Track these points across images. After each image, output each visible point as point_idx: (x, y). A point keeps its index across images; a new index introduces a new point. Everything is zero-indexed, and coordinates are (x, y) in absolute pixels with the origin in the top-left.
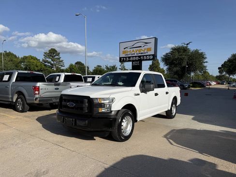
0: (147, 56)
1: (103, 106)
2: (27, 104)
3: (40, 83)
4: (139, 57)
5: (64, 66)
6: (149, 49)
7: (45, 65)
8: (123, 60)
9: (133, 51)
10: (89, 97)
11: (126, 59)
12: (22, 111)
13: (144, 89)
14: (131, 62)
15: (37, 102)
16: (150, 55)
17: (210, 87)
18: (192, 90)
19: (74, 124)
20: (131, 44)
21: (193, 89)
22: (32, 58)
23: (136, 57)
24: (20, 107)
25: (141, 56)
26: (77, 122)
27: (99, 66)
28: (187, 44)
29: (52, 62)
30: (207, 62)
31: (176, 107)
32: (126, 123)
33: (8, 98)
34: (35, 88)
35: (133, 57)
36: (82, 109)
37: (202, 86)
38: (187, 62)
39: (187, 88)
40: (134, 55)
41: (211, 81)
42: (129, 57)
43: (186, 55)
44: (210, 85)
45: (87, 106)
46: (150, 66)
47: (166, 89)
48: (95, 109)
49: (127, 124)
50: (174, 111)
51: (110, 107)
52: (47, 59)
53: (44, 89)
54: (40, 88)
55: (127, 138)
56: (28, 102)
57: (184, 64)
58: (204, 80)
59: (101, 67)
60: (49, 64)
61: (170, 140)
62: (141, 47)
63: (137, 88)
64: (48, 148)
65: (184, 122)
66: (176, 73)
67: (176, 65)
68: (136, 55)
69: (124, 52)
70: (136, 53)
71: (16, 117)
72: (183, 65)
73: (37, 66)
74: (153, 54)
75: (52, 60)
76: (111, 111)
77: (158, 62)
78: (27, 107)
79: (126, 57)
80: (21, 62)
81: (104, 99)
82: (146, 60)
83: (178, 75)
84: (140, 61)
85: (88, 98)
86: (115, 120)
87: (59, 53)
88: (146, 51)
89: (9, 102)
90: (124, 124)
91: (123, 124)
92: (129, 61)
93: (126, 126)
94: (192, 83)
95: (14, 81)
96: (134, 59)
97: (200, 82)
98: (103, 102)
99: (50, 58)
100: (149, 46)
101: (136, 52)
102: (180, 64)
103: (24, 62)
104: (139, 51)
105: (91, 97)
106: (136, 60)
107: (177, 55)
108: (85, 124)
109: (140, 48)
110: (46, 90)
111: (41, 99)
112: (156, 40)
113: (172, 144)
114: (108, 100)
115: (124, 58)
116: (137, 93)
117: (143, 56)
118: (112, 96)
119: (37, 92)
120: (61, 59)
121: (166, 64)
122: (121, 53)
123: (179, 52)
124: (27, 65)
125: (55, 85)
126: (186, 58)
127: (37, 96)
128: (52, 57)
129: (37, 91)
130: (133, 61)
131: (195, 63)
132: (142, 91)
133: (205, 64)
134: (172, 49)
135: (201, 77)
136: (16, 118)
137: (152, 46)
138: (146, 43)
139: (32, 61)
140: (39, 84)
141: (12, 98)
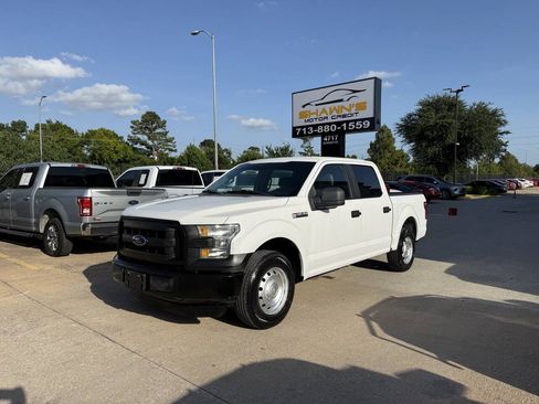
0: (355, 121)
1: (210, 244)
2: (68, 237)
3: (94, 191)
4: (339, 124)
5: (175, 151)
6: (362, 106)
7: (134, 149)
8: (302, 132)
9: (324, 111)
10: (177, 222)
11: (307, 130)
12: (58, 254)
13: (321, 201)
14: (320, 138)
15: (87, 233)
16: (363, 120)
17: (518, 192)
18: (469, 199)
19: (144, 287)
20: (319, 94)
21: (472, 197)
22: (107, 133)
23: (330, 124)
24: (53, 245)
25: (343, 122)
26: (151, 281)
27: (253, 148)
28: (458, 91)
29: (150, 143)
30: (507, 133)
31: (414, 242)
32: (270, 283)
33: (29, 224)
34: (82, 201)
35: (323, 125)
36: (162, 250)
37: (496, 190)
38: (459, 134)
39: (457, 196)
40: (326, 121)
41: (521, 177)
42: (315, 127)
43: (454, 118)
44: (519, 187)
45: (174, 244)
46: (371, 145)
47: (385, 199)
48: (190, 250)
49: (276, 287)
50: (408, 252)
51: (227, 246)
52: (139, 136)
53: (104, 204)
54: (94, 201)
55: (275, 320)
56: (68, 233)
57: (452, 139)
58: (504, 177)
59: (258, 149)
60: (143, 147)
61: (374, 324)
62: (341, 100)
63: (302, 200)
64: (78, 344)
65: (432, 279)
66: (433, 160)
67: (431, 142)
68: (330, 120)
69: (302, 115)
70: (329, 117)
71: (41, 267)
72: (449, 141)
73: (117, 152)
74: (372, 116)
75: (149, 138)
76: (231, 257)
77: (390, 136)
78: (68, 244)
79: (307, 127)
80: (82, 144)
81: (212, 227)
82: (355, 131)
83: (438, 165)
84: (341, 134)
85: (175, 224)
86: (240, 276)
87: (165, 122)
88: (353, 111)
89: (31, 232)
90: (266, 286)
91: (262, 284)
92: (315, 134)
93: (272, 289)
94: (472, 184)
95: (42, 186)
96: (327, 129)
97: (492, 180)
98: (210, 234)
99: (144, 133)
100: (360, 98)
101: (331, 112)
102: (441, 138)
103: (88, 143)
104: (338, 112)
105: (182, 223)
106: (330, 133)
107: (433, 119)
108: (169, 287)
109: (341, 103)
110: (108, 206)
111: (96, 226)
112: (377, 82)
113: (373, 333)
114: (224, 229)
115: (302, 127)
116: (300, 211)
117: (348, 122)
118: (232, 221)
119: (86, 211)
120: (169, 135)
121: (409, 139)
122: (297, 115)
123: (437, 111)
124: (94, 150)
125: (129, 194)
126: (456, 123)
127: (87, 220)
128: (149, 129)
129: (87, 207)
130: (323, 135)
131: (480, 136)
132: (315, 207)
133: (504, 139)
134: (420, 104)
135: (497, 169)
136: (39, 271)
137: (368, 97)
138: (355, 92)
139: (106, 139)
140: (91, 193)
141: (37, 225)
